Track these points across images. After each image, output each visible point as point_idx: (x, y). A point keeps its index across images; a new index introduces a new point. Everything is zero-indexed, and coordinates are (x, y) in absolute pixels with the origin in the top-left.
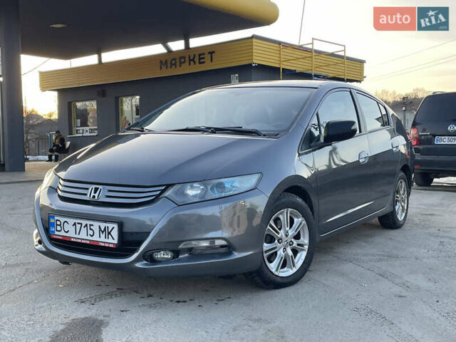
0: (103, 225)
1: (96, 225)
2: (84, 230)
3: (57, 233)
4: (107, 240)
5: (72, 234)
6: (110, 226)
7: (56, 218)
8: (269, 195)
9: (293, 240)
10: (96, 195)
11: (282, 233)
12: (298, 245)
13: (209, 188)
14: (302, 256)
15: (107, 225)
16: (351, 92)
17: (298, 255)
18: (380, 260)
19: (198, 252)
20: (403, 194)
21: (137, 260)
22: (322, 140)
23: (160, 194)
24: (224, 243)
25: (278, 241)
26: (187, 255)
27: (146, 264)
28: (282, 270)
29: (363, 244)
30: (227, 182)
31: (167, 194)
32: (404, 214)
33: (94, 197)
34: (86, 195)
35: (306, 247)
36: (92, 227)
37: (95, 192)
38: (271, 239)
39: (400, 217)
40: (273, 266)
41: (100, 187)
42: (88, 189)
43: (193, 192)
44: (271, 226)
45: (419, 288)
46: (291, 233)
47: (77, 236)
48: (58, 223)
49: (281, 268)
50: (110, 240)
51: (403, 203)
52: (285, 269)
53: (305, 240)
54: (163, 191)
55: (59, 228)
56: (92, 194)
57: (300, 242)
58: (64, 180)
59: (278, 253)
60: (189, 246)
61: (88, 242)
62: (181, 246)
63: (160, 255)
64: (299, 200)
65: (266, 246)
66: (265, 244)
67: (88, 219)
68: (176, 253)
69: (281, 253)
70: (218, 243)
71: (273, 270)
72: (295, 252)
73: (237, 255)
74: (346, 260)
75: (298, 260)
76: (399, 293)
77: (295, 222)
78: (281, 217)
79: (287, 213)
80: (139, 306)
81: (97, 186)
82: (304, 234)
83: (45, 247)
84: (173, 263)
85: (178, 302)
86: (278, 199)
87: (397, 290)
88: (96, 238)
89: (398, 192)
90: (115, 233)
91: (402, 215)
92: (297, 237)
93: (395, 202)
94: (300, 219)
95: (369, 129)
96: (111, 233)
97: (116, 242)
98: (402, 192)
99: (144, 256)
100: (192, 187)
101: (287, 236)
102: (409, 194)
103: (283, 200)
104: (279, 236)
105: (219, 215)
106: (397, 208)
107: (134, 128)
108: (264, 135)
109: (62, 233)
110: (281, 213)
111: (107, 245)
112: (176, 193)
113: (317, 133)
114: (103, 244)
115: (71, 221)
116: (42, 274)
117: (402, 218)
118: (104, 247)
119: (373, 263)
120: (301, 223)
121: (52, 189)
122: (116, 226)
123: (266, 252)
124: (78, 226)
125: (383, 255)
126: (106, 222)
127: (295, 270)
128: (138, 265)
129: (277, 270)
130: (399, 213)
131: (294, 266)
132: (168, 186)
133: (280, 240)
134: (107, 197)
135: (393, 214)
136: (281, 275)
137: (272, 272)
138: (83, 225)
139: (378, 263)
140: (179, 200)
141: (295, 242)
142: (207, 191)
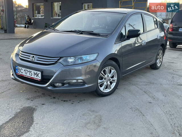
0: (35, 72)
1: (33, 71)
2: (28, 73)
3: (18, 73)
4: (37, 78)
5: (24, 74)
6: (38, 72)
7: (18, 67)
8: (101, 62)
9: (110, 78)
10: (33, 59)
11: (106, 76)
12: (113, 80)
13: (77, 59)
14: (114, 85)
15: (37, 72)
16: (141, 14)
17: (112, 84)
18: (146, 85)
19: (71, 84)
20: (161, 56)
21: (48, 86)
22: (126, 37)
23: (58, 61)
24: (82, 81)
25: (104, 79)
26: (67, 85)
27: (52, 88)
28: (105, 90)
29: (141, 76)
30: (84, 57)
31: (60, 61)
32: (160, 64)
33: (32, 60)
34: (29, 58)
35: (116, 81)
36: (31, 72)
37: (33, 58)
38: (101, 78)
39: (158, 65)
40: (102, 89)
41: (35, 56)
42: (30, 56)
43: (71, 60)
44: (102, 73)
45: (158, 99)
46: (110, 76)
48: (19, 69)
49: (105, 89)
50: (38, 78)
51: (160, 60)
52: (107, 89)
53: (115, 78)
54: (59, 60)
56: (32, 59)
57: (113, 79)
58: (21, 51)
59: (104, 84)
60: (69, 82)
61: (30, 78)
62: (65, 82)
63: (57, 84)
64: (114, 63)
65: (99, 81)
66: (99, 80)
67: (30, 69)
68: (63, 84)
69: (105, 83)
70: (79, 81)
71: (102, 90)
72: (111, 83)
73: (86, 86)
74: (133, 84)
75: (112, 86)
76: (150, 101)
77: (112, 72)
78: (106, 70)
79: (109, 68)
80: (49, 102)
81: (34, 56)
82: (115, 76)
83: (14, 77)
84: (62, 88)
85: (64, 101)
86: (105, 63)
87: (150, 99)
88: (33, 76)
89: (158, 55)
90: (40, 75)
91: (159, 64)
92: (112, 77)
93: (157, 59)
94: (114, 71)
95: (148, 30)
96: (39, 75)
97: (40, 78)
98: (160, 55)
99: (51, 85)
100: (70, 58)
101: (108, 77)
102: (163, 55)
103: (107, 63)
104: (105, 77)
105: (81, 69)
106: (157, 61)
107: (51, 28)
108: (102, 36)
109: (20, 73)
110: (106, 68)
111: (37, 79)
112: (64, 61)
113: (124, 34)
114: (35, 79)
115: (24, 69)
116: (15, 85)
117: (159, 65)
118: (36, 80)
119: (143, 86)
120: (114, 72)
121: (17, 55)
122: (40, 73)
123: (99, 83)
124: (26, 71)
125: (148, 83)
126: (36, 71)
127: (111, 90)
128: (49, 88)
129: (103, 90)
130: (158, 63)
131: (110, 88)
132: (61, 58)
133: (105, 79)
134: (37, 60)
135: (155, 64)
136: (105, 92)
137: (101, 91)
138: (28, 71)
139: (145, 86)
140: (65, 64)
141: (111, 79)
142: (76, 60)
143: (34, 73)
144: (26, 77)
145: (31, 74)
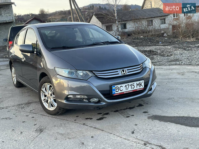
1: (135, 83)
3: (116, 93)
7: (116, 86)
15: (139, 82)
47: (127, 90)
55: (117, 90)
61: (132, 91)
97: (143, 87)
143: (137, 84)
144: (127, 92)
145: (133, 87)
